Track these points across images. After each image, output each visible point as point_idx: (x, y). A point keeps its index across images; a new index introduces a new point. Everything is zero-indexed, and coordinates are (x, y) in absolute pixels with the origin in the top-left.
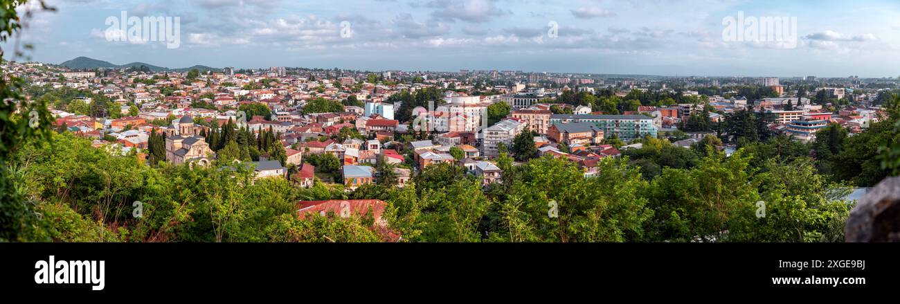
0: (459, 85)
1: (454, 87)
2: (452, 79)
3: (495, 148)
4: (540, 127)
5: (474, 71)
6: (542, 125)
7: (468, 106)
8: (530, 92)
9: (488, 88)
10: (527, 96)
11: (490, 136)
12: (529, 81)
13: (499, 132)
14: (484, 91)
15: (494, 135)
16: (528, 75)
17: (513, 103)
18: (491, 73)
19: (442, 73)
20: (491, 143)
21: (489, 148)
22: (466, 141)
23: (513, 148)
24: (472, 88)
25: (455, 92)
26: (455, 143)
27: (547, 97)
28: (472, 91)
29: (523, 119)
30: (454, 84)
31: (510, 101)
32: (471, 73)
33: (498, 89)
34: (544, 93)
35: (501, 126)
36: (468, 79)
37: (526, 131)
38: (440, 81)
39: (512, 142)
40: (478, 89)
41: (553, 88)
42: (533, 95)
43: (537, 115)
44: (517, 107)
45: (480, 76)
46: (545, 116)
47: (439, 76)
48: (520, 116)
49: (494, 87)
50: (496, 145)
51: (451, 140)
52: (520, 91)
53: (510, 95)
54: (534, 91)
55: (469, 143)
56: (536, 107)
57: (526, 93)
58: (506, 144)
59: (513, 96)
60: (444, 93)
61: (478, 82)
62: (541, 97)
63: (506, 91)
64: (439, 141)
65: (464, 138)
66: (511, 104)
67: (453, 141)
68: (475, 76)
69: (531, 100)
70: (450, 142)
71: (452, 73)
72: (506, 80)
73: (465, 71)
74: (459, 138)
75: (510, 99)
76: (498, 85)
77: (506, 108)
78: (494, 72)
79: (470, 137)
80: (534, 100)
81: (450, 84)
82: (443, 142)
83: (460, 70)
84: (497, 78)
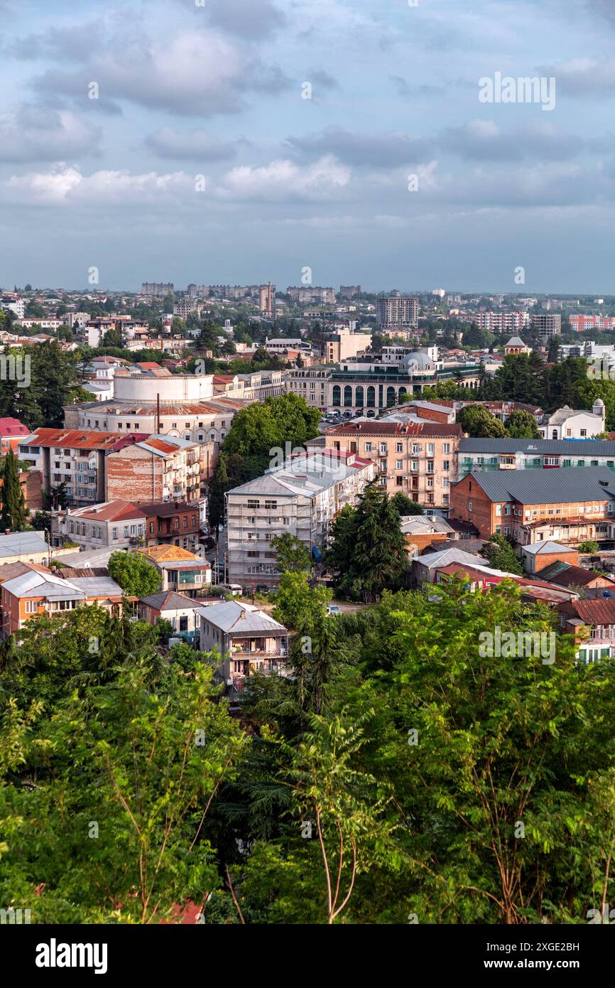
0: (138, 336)
1: (121, 344)
2: (114, 316)
3: (269, 555)
4: (423, 483)
5: (190, 286)
6: (430, 476)
7: (172, 411)
8: (387, 362)
9: (240, 348)
10: (378, 376)
11: (250, 512)
12: (384, 321)
13: (280, 501)
14: (227, 359)
15: (263, 512)
16: (381, 301)
17: (330, 400)
18: (252, 294)
19: (79, 293)
20: (254, 537)
21: (246, 555)
22: (168, 532)
23: (328, 554)
24: (186, 347)
25: (125, 361)
26: (128, 539)
27: (447, 377)
28: (184, 357)
29: (363, 454)
30: (121, 332)
31: (318, 393)
32: (181, 294)
33: (275, 349)
34: (438, 364)
35: (286, 479)
36: (170, 316)
37: (374, 498)
38: (74, 321)
39: (324, 535)
40: (205, 351)
41: (468, 347)
42: (397, 373)
43: (410, 440)
44: (342, 413)
45: (213, 303)
46: (440, 442)
47: (69, 306)
48: (354, 444)
49: (263, 342)
50: (272, 546)
51: (115, 529)
52: (354, 359)
53: (318, 372)
54: (400, 358)
55: (176, 538)
56: (408, 412)
57: (373, 366)
58: (303, 542)
59: (328, 375)
60: (85, 366)
61: (207, 327)
62: (425, 378)
63: (303, 357)
64: (72, 532)
65: (160, 520)
66: (323, 403)
67: (121, 531)
68: (197, 306)
69: (391, 389)
70: (111, 537)
71: (115, 293)
72: (306, 318)
73: (161, 286)
74: (142, 521)
75: (318, 385)
76: (275, 336)
77: (305, 416)
78: (260, 290)
79: (178, 517)
80: (403, 390)
81: (107, 334)
82: (84, 535)
83: (143, 284)
84: (274, 311)
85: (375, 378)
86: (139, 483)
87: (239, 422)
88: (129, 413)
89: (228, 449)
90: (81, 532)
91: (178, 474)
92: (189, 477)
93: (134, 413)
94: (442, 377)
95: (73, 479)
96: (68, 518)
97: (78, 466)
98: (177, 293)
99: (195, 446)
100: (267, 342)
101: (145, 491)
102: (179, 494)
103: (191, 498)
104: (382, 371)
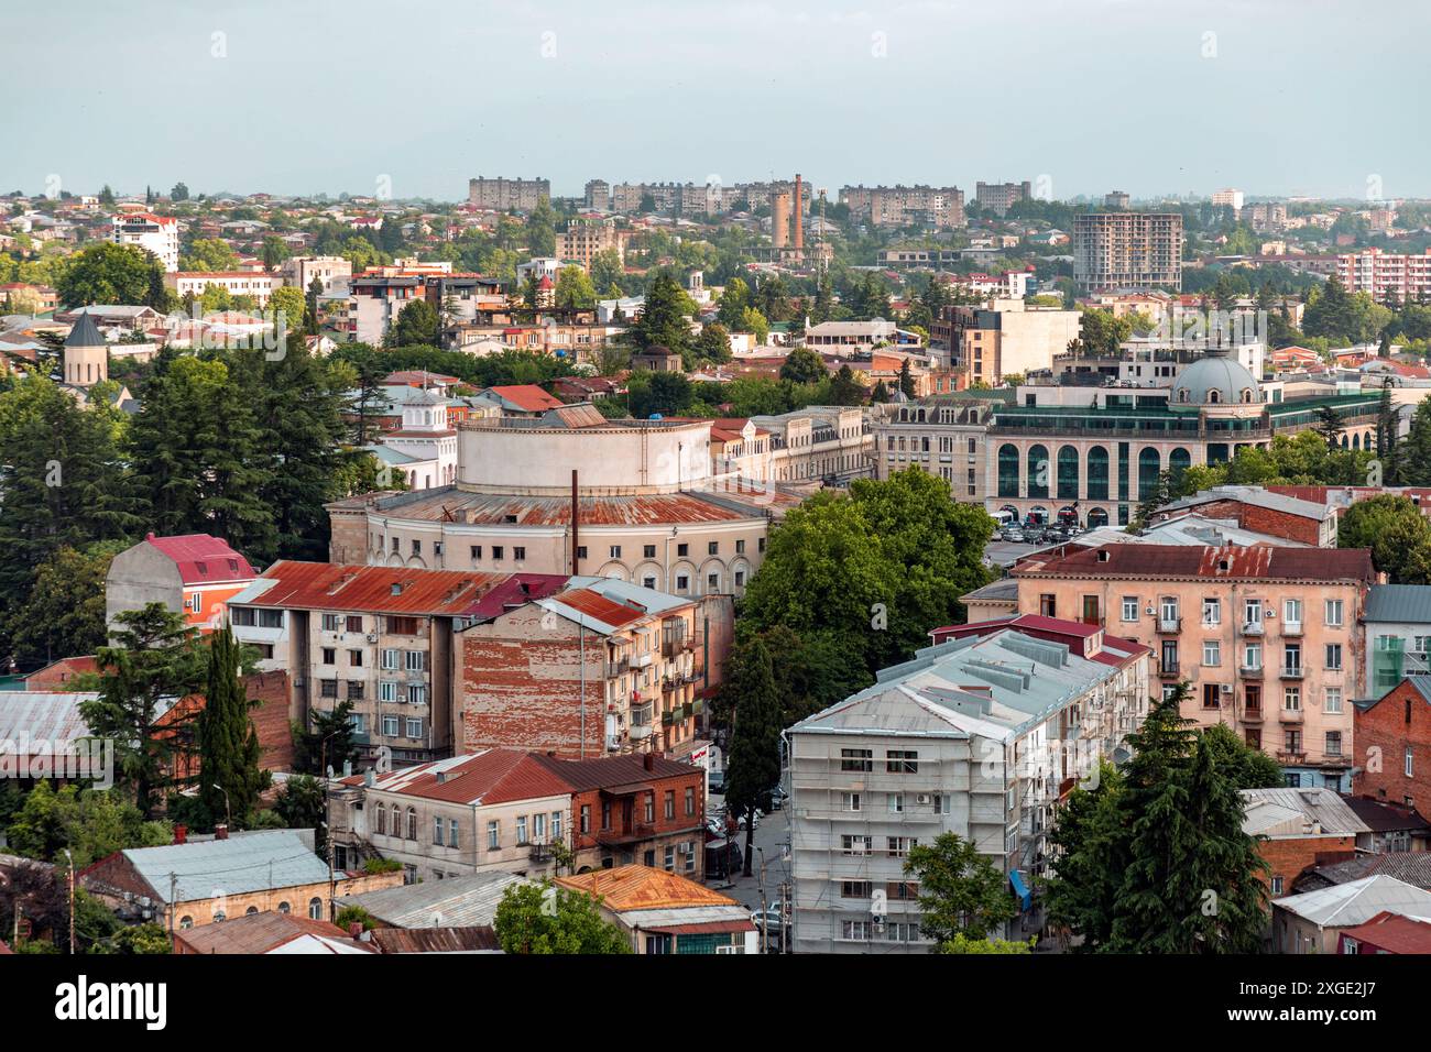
0: (485, 317)
1: (442, 336)
2: (413, 266)
3: (898, 891)
5: (593, 186)
6: (1292, 684)
7: (608, 515)
8: (1135, 382)
9: (740, 345)
10: (1113, 419)
11: (853, 781)
12: (1095, 273)
13: (926, 754)
14: (717, 376)
15: (882, 780)
16: (1085, 219)
17: (990, 481)
18: (753, 202)
19: (309, 205)
20: (859, 846)
21: (839, 891)
22: (627, 831)
23: (1053, 891)
24: (609, 344)
25: (459, 382)
26: (527, 850)
27: (1294, 421)
28: (609, 372)
29: (1118, 626)
30: (440, 308)
31: (959, 465)
32: (569, 207)
33: (829, 349)
34: (1269, 388)
35: (939, 696)
36: (551, 265)
37: (1168, 745)
38: (308, 279)
39: (1037, 841)
40: (664, 355)
41: (1322, 341)
42: (1166, 411)
43: (1240, 589)
44: (1023, 516)
45: (652, 229)
46: (1318, 596)
47: (288, 238)
48: (1091, 602)
49: (796, 328)
50: (909, 869)
51: (494, 823)
52: (1046, 374)
53: (958, 411)
54: (1165, 372)
55: (647, 847)
56: (1216, 516)
57: (1101, 394)
58: (989, 859)
59: (986, 418)
60: (364, 398)
61: (662, 294)
62: (1238, 425)
63: (913, 370)
64: (381, 831)
65: (606, 799)
66: (972, 490)
67: (509, 829)
68: (616, 236)
69: (1150, 454)
70: (483, 845)
71: (401, 204)
72: (892, 264)
73: (518, 185)
74: (562, 802)
75: (960, 442)
76: (823, 315)
77: (952, 527)
78: (773, 196)
79: (652, 793)
80: (1180, 455)
81: (407, 313)
82: (412, 838)
83: (473, 182)
84: (810, 248)
85: (1108, 425)
86: (543, 703)
87: (783, 544)
88: (498, 522)
89: (758, 613)
90: (405, 832)
91: (641, 679)
92: (669, 687)
93: (512, 519)
94: (1283, 423)
95: (369, 692)
96: (371, 795)
97: (382, 659)
98: (559, 203)
99: (684, 608)
100: (809, 329)
101: (566, 724)
102: (644, 732)
103: (672, 742)
104: (1127, 408)
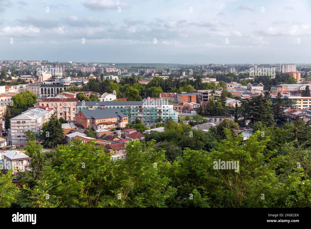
3: (24, 136)
4: (68, 114)
6: (69, 112)
8: (56, 81)
9: (13, 78)
10: (54, 85)
11: (18, 125)
13: (26, 121)
14: (9, 81)
15: (21, 124)
16: (54, 64)
17: (40, 92)
18: (16, 63)
20: (19, 132)
21: (17, 137)
23: (41, 135)
27: (73, 85)
29: (50, 107)
31: (37, 90)
33: (24, 78)
34: (71, 82)
35: (28, 115)
37: (54, 119)
39: (40, 130)
40: (3, 79)
41: (79, 77)
42: (59, 84)
43: (64, 103)
44: (44, 96)
45: (4, 65)
46: (72, 103)
48: (47, 104)
49: (20, 76)
50: (25, 134)
52: (47, 81)
53: (36, 85)
54: (60, 80)
56: (63, 95)
57: (52, 83)
58: (34, 132)
59: (39, 85)
61: (3, 72)
62: (67, 86)
63: (32, 80)
66: (38, 93)
69: (58, 89)
72: (32, 69)
75: (37, 88)
76: (23, 74)
77: (33, 97)
78: (19, 62)
80: (61, 89)
84: (23, 68)
85: (53, 86)
89: (11, 107)
94: (72, 85)
99: (0, 106)
104: (55, 84)
